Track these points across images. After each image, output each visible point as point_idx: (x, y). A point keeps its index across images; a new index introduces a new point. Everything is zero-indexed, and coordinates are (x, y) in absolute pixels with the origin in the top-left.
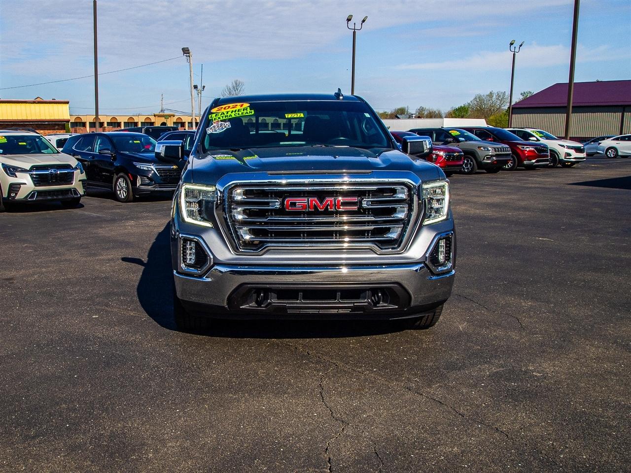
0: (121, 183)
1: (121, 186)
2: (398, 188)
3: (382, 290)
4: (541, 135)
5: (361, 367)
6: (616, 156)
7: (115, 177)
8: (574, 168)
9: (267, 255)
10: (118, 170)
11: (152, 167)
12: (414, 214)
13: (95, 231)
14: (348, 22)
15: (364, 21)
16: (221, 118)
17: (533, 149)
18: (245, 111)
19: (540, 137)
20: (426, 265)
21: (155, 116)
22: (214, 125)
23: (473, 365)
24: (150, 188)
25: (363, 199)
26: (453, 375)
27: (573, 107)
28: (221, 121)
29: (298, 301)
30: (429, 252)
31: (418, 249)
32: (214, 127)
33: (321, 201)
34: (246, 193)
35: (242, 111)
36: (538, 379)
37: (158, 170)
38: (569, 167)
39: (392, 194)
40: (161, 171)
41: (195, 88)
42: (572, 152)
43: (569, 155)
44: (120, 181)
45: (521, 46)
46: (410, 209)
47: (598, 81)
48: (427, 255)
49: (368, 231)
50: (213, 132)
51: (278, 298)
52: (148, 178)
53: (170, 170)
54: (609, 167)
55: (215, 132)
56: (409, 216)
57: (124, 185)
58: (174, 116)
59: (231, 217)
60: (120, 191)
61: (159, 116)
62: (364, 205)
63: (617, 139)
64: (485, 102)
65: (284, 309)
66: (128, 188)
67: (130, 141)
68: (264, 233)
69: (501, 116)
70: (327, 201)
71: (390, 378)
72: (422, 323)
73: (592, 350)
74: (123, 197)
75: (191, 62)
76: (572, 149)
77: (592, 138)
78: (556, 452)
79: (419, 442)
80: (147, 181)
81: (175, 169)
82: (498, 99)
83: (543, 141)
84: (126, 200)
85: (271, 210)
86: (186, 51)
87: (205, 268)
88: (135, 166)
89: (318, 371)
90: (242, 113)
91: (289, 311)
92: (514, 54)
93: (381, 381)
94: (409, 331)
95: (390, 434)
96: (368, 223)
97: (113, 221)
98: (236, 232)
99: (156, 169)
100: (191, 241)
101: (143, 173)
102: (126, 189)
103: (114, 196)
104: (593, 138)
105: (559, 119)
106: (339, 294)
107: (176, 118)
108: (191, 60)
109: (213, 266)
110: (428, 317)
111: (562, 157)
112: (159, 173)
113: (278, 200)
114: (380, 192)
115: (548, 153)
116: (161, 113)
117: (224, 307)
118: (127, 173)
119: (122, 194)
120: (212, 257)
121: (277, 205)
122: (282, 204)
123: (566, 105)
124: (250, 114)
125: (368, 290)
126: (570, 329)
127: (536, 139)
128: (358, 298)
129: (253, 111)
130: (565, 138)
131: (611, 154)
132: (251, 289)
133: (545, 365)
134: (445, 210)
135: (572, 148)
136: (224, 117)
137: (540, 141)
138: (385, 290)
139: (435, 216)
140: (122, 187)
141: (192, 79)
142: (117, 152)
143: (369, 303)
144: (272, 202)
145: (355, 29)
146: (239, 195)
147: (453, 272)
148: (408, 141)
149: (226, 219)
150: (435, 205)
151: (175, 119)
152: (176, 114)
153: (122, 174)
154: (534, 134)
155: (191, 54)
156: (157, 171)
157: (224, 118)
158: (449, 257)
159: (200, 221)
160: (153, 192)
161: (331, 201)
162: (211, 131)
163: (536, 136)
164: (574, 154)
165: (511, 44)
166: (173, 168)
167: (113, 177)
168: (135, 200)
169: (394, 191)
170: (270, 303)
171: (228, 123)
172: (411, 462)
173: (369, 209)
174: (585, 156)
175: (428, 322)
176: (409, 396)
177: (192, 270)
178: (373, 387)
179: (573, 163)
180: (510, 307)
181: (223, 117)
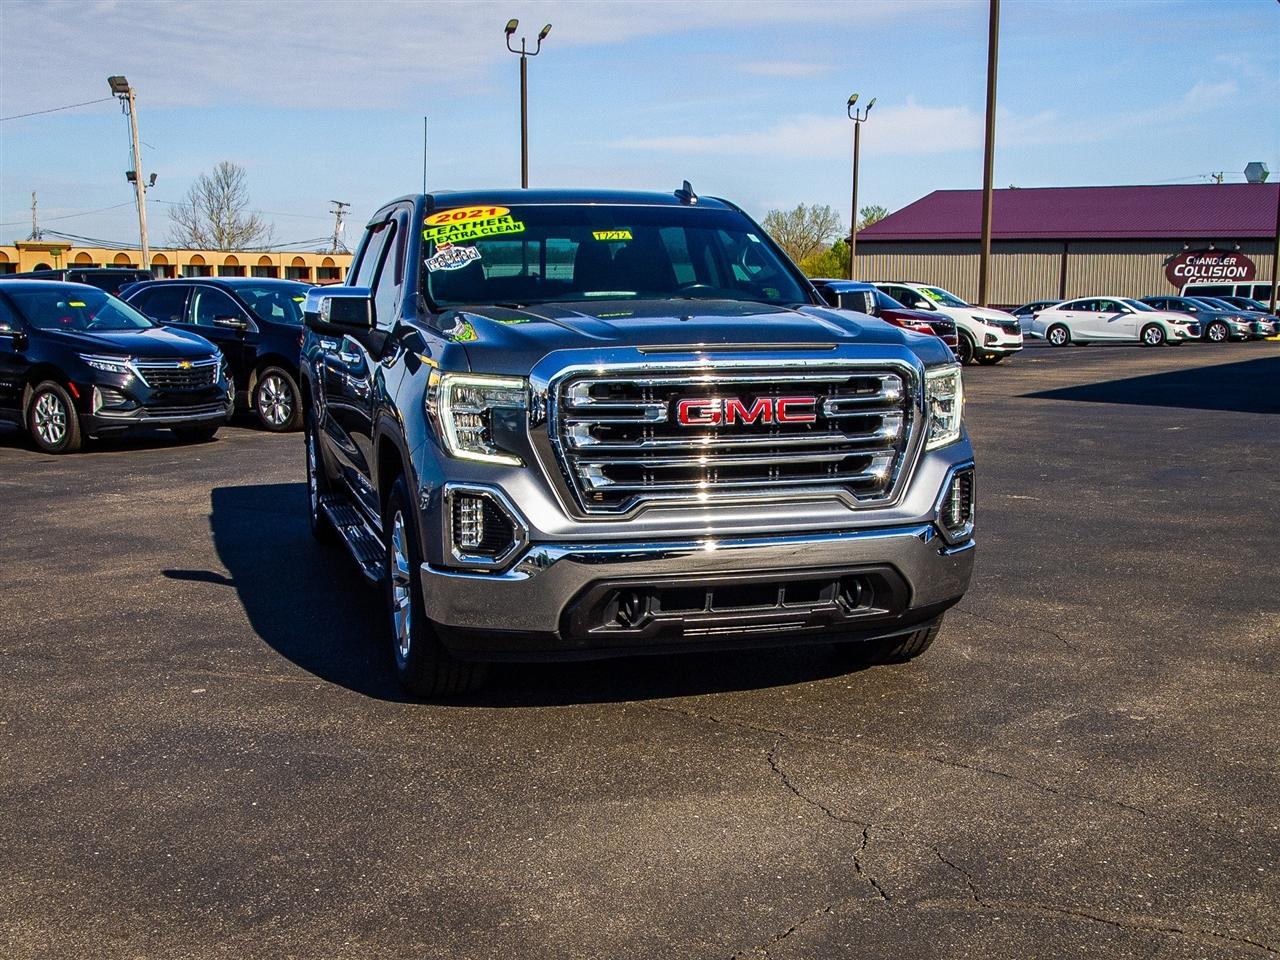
0: (48, 406)
1: (46, 412)
2: (885, 378)
3: (861, 578)
4: (938, 297)
5: (830, 734)
6: (1067, 342)
7: (29, 392)
8: (1001, 365)
9: (642, 518)
10: (36, 375)
11: (128, 364)
12: (912, 428)
13: (36, 518)
14: (508, 35)
15: (543, 35)
16: (453, 237)
17: (927, 326)
18: (504, 225)
19: (937, 301)
20: (935, 527)
21: (18, 247)
22: (440, 252)
23: (1025, 712)
24: (126, 416)
25: (823, 400)
26: (1000, 731)
27: (992, 241)
28: (456, 244)
29: (704, 612)
30: (939, 503)
31: (921, 497)
32: (442, 256)
33: (748, 403)
34: (593, 391)
35: (498, 225)
36: (1143, 726)
37: (145, 372)
38: (991, 363)
39: (871, 390)
40: (152, 374)
41: (130, 179)
42: (998, 332)
43: (991, 338)
44: (44, 400)
45: (869, 107)
46: (907, 420)
47: (1012, 189)
48: (938, 509)
49: (832, 464)
50: (443, 268)
51: (663, 608)
52: (121, 392)
53: (173, 373)
54: (1063, 363)
55: (446, 269)
56: (904, 431)
57: (56, 411)
58: (70, 249)
59: (564, 441)
60: (45, 425)
61: (30, 248)
62: (828, 412)
63: (1067, 307)
64: (789, 228)
65: (680, 627)
66: (67, 418)
67: (59, 304)
68: (635, 474)
69: (822, 260)
70: (760, 405)
71: (895, 747)
72: (905, 648)
73: (1204, 673)
74: (53, 441)
75: (134, 114)
76: (997, 326)
77: (1015, 306)
78: (1230, 826)
79: (1008, 837)
80: (119, 400)
81: (187, 369)
82: (814, 222)
83: (943, 310)
84: (63, 448)
85: (648, 426)
86: (119, 85)
87: (511, 553)
88: (85, 363)
89: (756, 747)
90: (498, 229)
91: (691, 633)
92: (857, 125)
93: (881, 753)
94: (879, 668)
95: (952, 832)
96: (833, 448)
97: (59, 494)
98: (576, 473)
99: (140, 370)
100: (472, 497)
101: (107, 381)
102: (62, 421)
103: (27, 439)
104: (1019, 306)
105: (968, 264)
106: (782, 591)
107: (74, 253)
108: (134, 109)
109: (528, 549)
110: (918, 636)
111: (980, 343)
112: (147, 380)
113: (662, 405)
114: (853, 385)
115: (954, 334)
116: (32, 242)
117: (551, 634)
118: (63, 381)
119: (52, 434)
120: (526, 528)
121: (663, 416)
122: (672, 412)
123: (979, 236)
124: (517, 230)
125: (835, 580)
126: (1152, 643)
127: (928, 306)
128: (815, 598)
129: (521, 223)
130: (981, 303)
131: (1057, 337)
132: (614, 590)
133: (1142, 703)
134: (956, 422)
135: (998, 324)
136: (460, 236)
137: (935, 309)
138: (867, 579)
139: (941, 434)
140: (49, 415)
141: (139, 156)
142: (29, 329)
143: (837, 606)
144: (649, 409)
145: (523, 53)
146: (579, 397)
147: (973, 542)
148: (838, 292)
149: (554, 447)
150: (939, 412)
151: (71, 257)
152: (75, 244)
153: (48, 384)
154: (925, 295)
155: (133, 93)
156: (144, 375)
157: (460, 238)
158: (968, 511)
159: (490, 453)
160: (132, 426)
161: (767, 405)
162: (437, 265)
163: (928, 301)
164: (1003, 338)
165: (851, 103)
166: (181, 368)
167: (22, 392)
168: (87, 447)
169: (876, 385)
170: (649, 620)
171: (472, 249)
172: (1014, 868)
173: (834, 420)
174: (1022, 341)
175: (916, 647)
176: (946, 770)
177: (474, 559)
178: (875, 764)
179: (999, 356)
180: (1032, 616)
181: (456, 235)
